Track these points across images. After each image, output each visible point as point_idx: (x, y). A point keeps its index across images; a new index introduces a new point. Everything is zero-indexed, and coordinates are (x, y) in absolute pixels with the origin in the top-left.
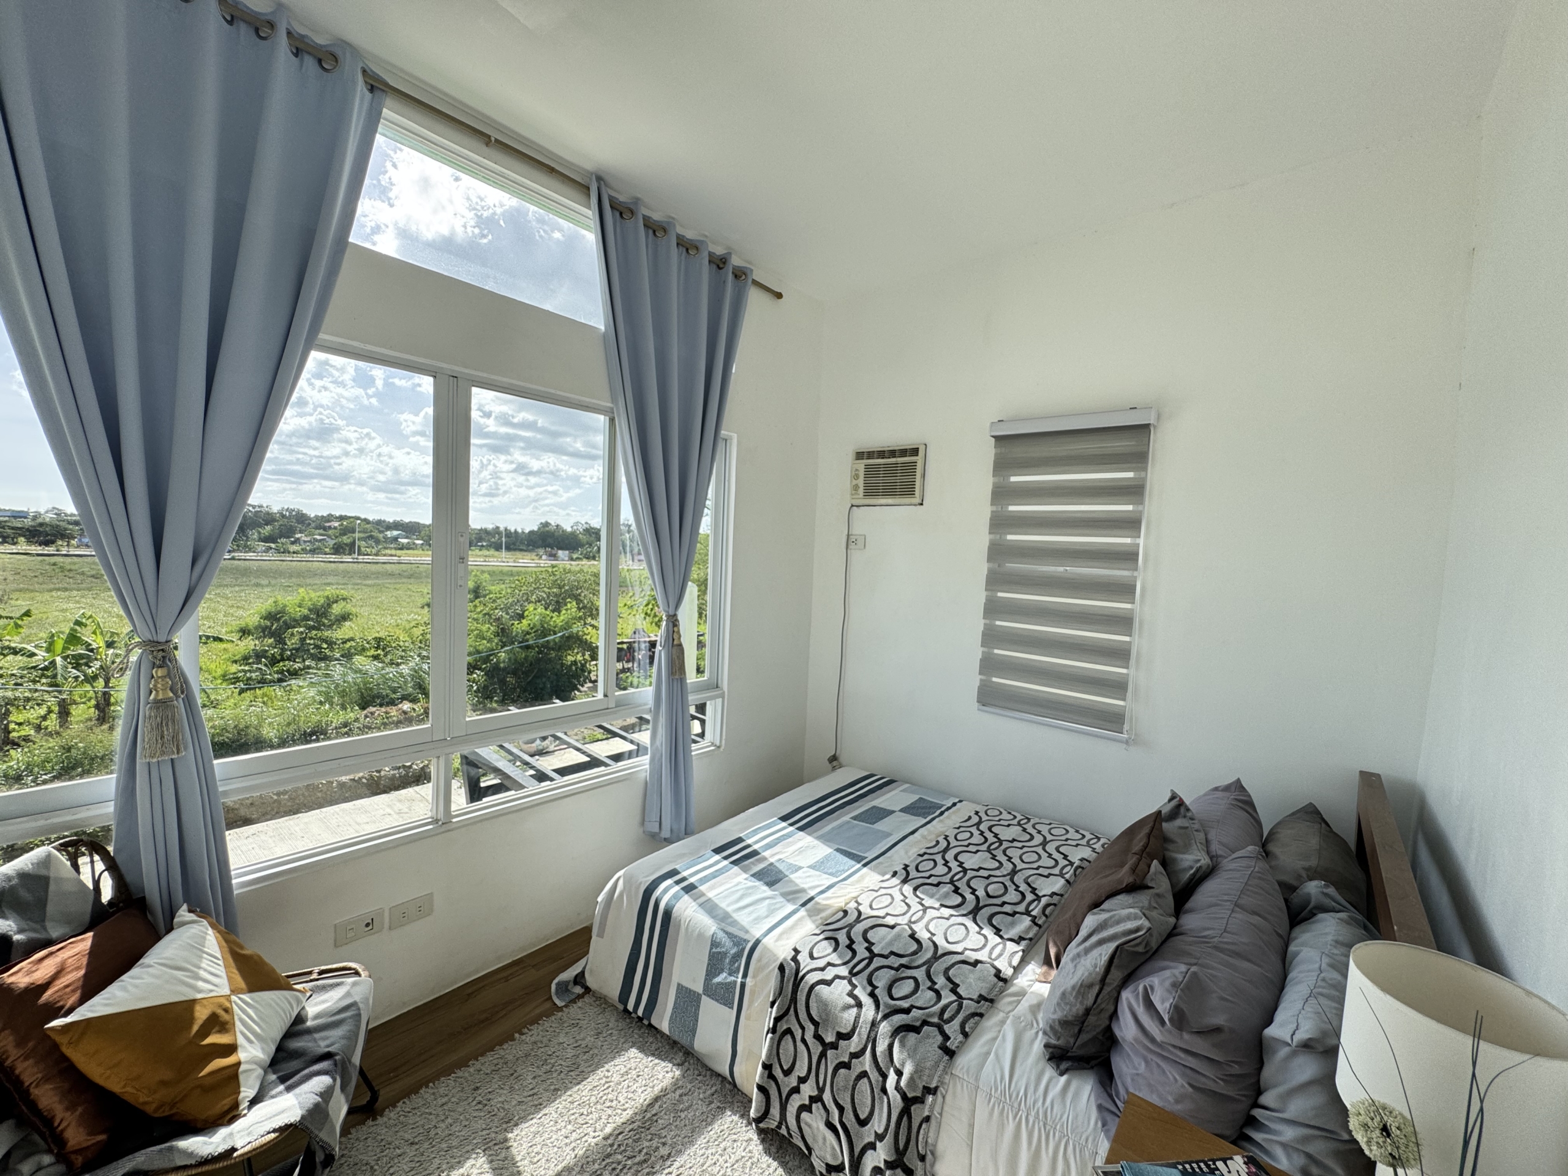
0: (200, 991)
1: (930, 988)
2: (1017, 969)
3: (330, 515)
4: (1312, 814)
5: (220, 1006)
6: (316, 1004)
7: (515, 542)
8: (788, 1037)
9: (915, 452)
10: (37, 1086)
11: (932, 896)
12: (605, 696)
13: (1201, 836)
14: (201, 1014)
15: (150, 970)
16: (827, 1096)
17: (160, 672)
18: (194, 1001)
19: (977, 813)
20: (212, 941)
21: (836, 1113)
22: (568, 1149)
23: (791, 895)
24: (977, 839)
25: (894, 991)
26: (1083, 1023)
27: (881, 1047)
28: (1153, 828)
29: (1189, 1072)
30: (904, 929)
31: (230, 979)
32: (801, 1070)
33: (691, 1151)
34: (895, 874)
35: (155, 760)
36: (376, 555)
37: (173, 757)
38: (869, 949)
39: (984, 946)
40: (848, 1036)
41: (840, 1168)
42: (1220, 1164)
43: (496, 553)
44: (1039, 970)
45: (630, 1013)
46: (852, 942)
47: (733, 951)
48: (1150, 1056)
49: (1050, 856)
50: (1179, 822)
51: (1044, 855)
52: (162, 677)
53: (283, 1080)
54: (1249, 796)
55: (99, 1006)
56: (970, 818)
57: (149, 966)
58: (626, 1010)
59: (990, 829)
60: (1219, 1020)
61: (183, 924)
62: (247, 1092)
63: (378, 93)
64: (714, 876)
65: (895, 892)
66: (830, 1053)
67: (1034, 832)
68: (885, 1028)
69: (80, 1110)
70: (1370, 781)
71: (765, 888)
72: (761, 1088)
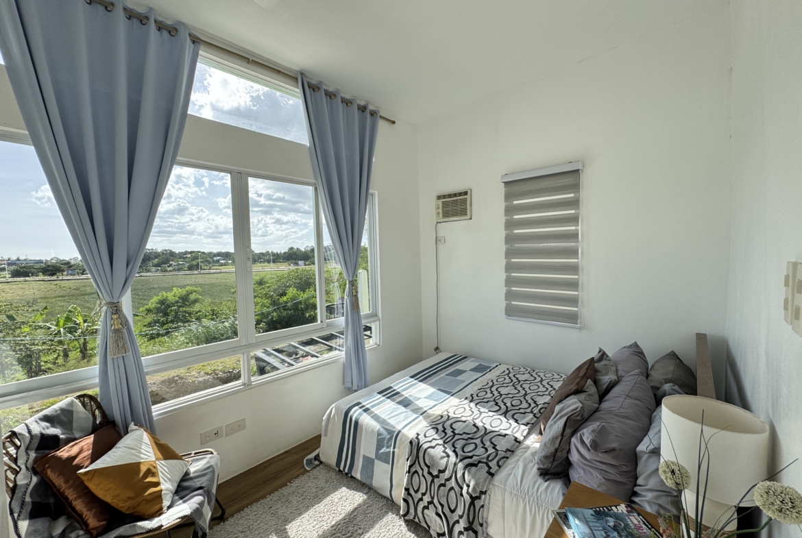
0: (142, 459)
1: (482, 447)
2: (525, 437)
3: (186, 252)
4: (673, 355)
5: (151, 465)
6: (194, 467)
7: (277, 258)
8: (416, 475)
9: (466, 193)
10: (75, 500)
11: (484, 407)
12: (321, 322)
13: (614, 368)
14: (143, 469)
15: (120, 449)
16: (435, 501)
17: (116, 316)
18: (140, 463)
19: (508, 369)
20: (146, 437)
21: (440, 508)
22: (315, 532)
23: (416, 410)
24: (508, 380)
25: (465, 449)
26: (555, 456)
27: (459, 474)
28: (590, 365)
29: (603, 472)
30: (470, 422)
31: (155, 454)
32: (423, 490)
33: (373, 530)
34: (466, 398)
35: (115, 357)
36: (209, 269)
37: (124, 355)
38: (453, 432)
39: (510, 428)
40: (443, 471)
41: (443, 534)
42: (614, 508)
43: (268, 265)
44: (536, 437)
45: (342, 472)
46: (445, 429)
47: (388, 437)
48: (586, 467)
49: (544, 386)
50: (603, 362)
51: (541, 386)
52: (117, 319)
53: (181, 498)
54: (641, 349)
55: (101, 463)
56: (504, 371)
57: (120, 448)
58: (340, 470)
59: (514, 376)
60: (615, 445)
61: (133, 430)
62: (166, 503)
63: (196, 44)
64: (378, 404)
65: (467, 407)
66: (436, 480)
67: (536, 376)
68: (460, 466)
69: (94, 511)
70: (701, 338)
71: (403, 408)
72: (405, 500)
